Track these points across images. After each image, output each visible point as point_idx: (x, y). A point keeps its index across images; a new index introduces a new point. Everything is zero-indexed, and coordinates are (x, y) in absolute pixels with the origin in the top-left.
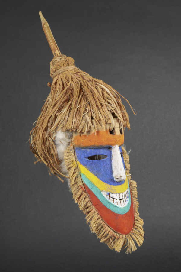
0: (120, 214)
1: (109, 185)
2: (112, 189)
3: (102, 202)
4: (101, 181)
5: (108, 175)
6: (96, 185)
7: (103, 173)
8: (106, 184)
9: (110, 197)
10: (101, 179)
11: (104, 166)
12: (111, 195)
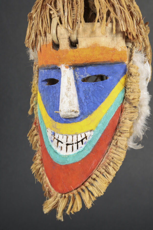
0: (58, 163)
1: (54, 122)
2: (57, 127)
3: (45, 144)
4: (48, 115)
5: (55, 108)
6: (44, 120)
7: (51, 104)
8: (52, 120)
9: (55, 138)
10: (48, 113)
11: (53, 95)
12: (56, 136)
